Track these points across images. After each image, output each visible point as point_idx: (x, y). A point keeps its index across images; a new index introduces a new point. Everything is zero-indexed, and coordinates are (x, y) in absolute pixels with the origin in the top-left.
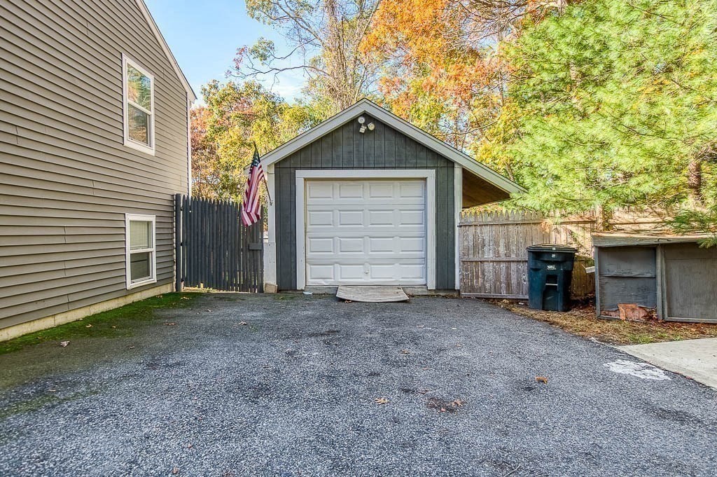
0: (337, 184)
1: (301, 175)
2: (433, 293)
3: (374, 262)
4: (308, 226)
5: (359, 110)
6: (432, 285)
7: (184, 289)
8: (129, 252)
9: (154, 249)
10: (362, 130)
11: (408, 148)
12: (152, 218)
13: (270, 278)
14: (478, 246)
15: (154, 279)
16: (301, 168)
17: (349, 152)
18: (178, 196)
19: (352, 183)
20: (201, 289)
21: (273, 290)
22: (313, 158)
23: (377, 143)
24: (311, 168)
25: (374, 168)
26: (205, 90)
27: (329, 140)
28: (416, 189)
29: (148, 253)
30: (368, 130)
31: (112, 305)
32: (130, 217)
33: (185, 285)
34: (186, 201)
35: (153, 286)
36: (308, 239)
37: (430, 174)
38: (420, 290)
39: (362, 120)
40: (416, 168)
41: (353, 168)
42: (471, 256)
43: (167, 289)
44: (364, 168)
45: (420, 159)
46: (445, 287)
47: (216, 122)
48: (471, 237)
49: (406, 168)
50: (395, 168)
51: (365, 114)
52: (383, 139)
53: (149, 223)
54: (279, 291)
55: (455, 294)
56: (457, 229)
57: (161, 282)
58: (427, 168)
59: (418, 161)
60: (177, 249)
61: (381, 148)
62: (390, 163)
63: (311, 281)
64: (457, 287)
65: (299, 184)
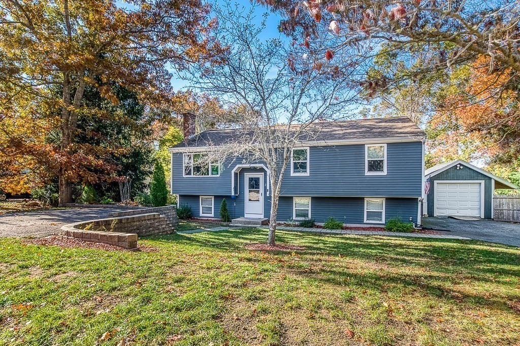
0: (448, 184)
1: (436, 182)
2: (483, 219)
3: (460, 209)
4: (437, 197)
5: (458, 163)
6: (483, 217)
10: (458, 168)
11: (475, 174)
14: (501, 205)
16: (436, 180)
19: (453, 184)
22: (440, 177)
23: (463, 172)
24: (439, 180)
27: (446, 171)
28: (477, 186)
30: (460, 168)
36: (437, 202)
37: (483, 182)
38: (478, 218)
39: (458, 166)
40: (477, 180)
42: (498, 208)
44: (458, 180)
45: (479, 177)
46: (488, 217)
48: (498, 202)
49: (473, 180)
51: (460, 164)
52: (466, 171)
55: (492, 220)
56: (492, 199)
58: (481, 180)
61: (465, 174)
63: (439, 214)
64: (492, 218)
65: (435, 185)
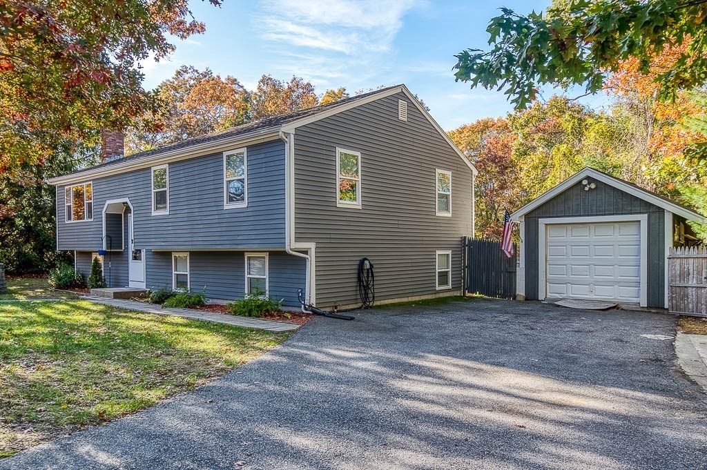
0: (570, 227)
1: (542, 222)
2: (646, 310)
3: (597, 283)
4: (548, 257)
5: (583, 175)
6: (644, 303)
7: (468, 294)
8: (437, 271)
9: (450, 269)
10: (587, 189)
11: (624, 199)
12: (449, 252)
13: (521, 290)
14: (684, 275)
15: (450, 287)
16: (542, 217)
17: (578, 205)
18: (465, 237)
19: (581, 226)
20: (477, 295)
21: (522, 299)
22: (551, 210)
23: (599, 196)
24: (550, 217)
25: (596, 215)
26: (511, 115)
27: (563, 197)
28: (632, 230)
29: (447, 272)
30: (590, 188)
31: (430, 297)
32: (438, 252)
33: (468, 292)
34: (469, 241)
35: (449, 290)
36: (548, 266)
37: (643, 218)
38: (634, 306)
39: (585, 182)
40: (631, 214)
41: (580, 216)
42: (678, 282)
43: (458, 294)
44: (588, 215)
45: (635, 207)
46: (655, 306)
47: (521, 144)
48: (678, 267)
49: (622, 214)
50: (613, 214)
51: (588, 178)
52: (604, 194)
53: (448, 255)
54: (526, 299)
55: (666, 312)
56: (666, 261)
57: (454, 289)
58: (640, 213)
59: (633, 208)
60: (464, 270)
61: (602, 199)
62: (609, 211)
63: (549, 295)
64: (666, 306)
65: (542, 228)
